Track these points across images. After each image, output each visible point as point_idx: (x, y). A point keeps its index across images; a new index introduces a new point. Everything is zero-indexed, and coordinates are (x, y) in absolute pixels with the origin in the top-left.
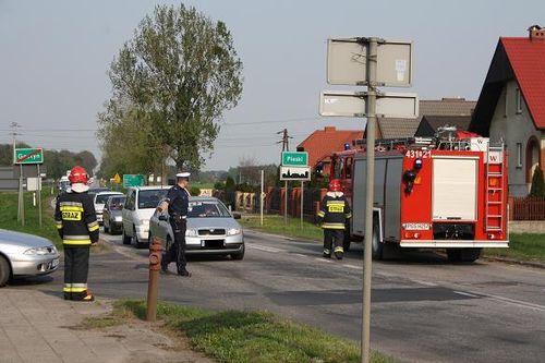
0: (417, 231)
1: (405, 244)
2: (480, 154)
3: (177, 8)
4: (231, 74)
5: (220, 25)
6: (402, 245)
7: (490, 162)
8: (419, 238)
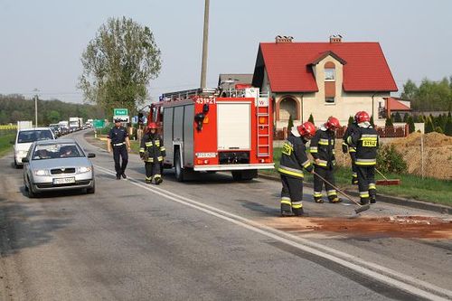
0: (206, 159)
1: (197, 168)
2: (252, 99)
3: (121, 20)
4: (154, 58)
5: (146, 29)
6: (195, 169)
7: (260, 105)
8: (208, 163)
